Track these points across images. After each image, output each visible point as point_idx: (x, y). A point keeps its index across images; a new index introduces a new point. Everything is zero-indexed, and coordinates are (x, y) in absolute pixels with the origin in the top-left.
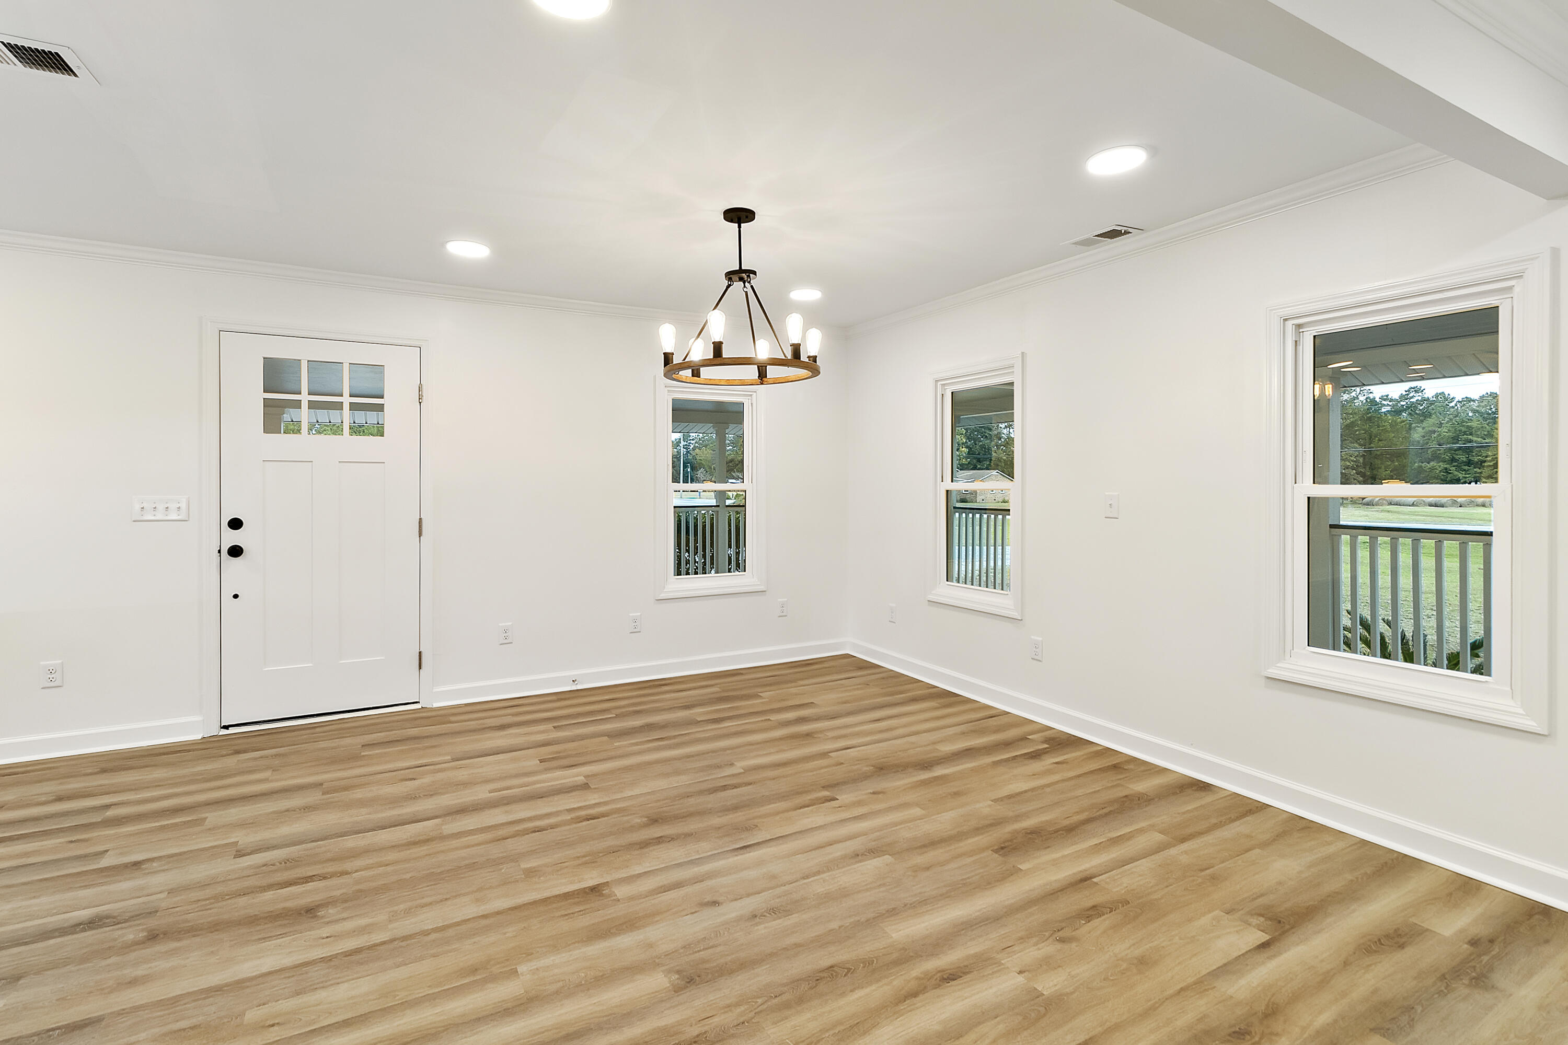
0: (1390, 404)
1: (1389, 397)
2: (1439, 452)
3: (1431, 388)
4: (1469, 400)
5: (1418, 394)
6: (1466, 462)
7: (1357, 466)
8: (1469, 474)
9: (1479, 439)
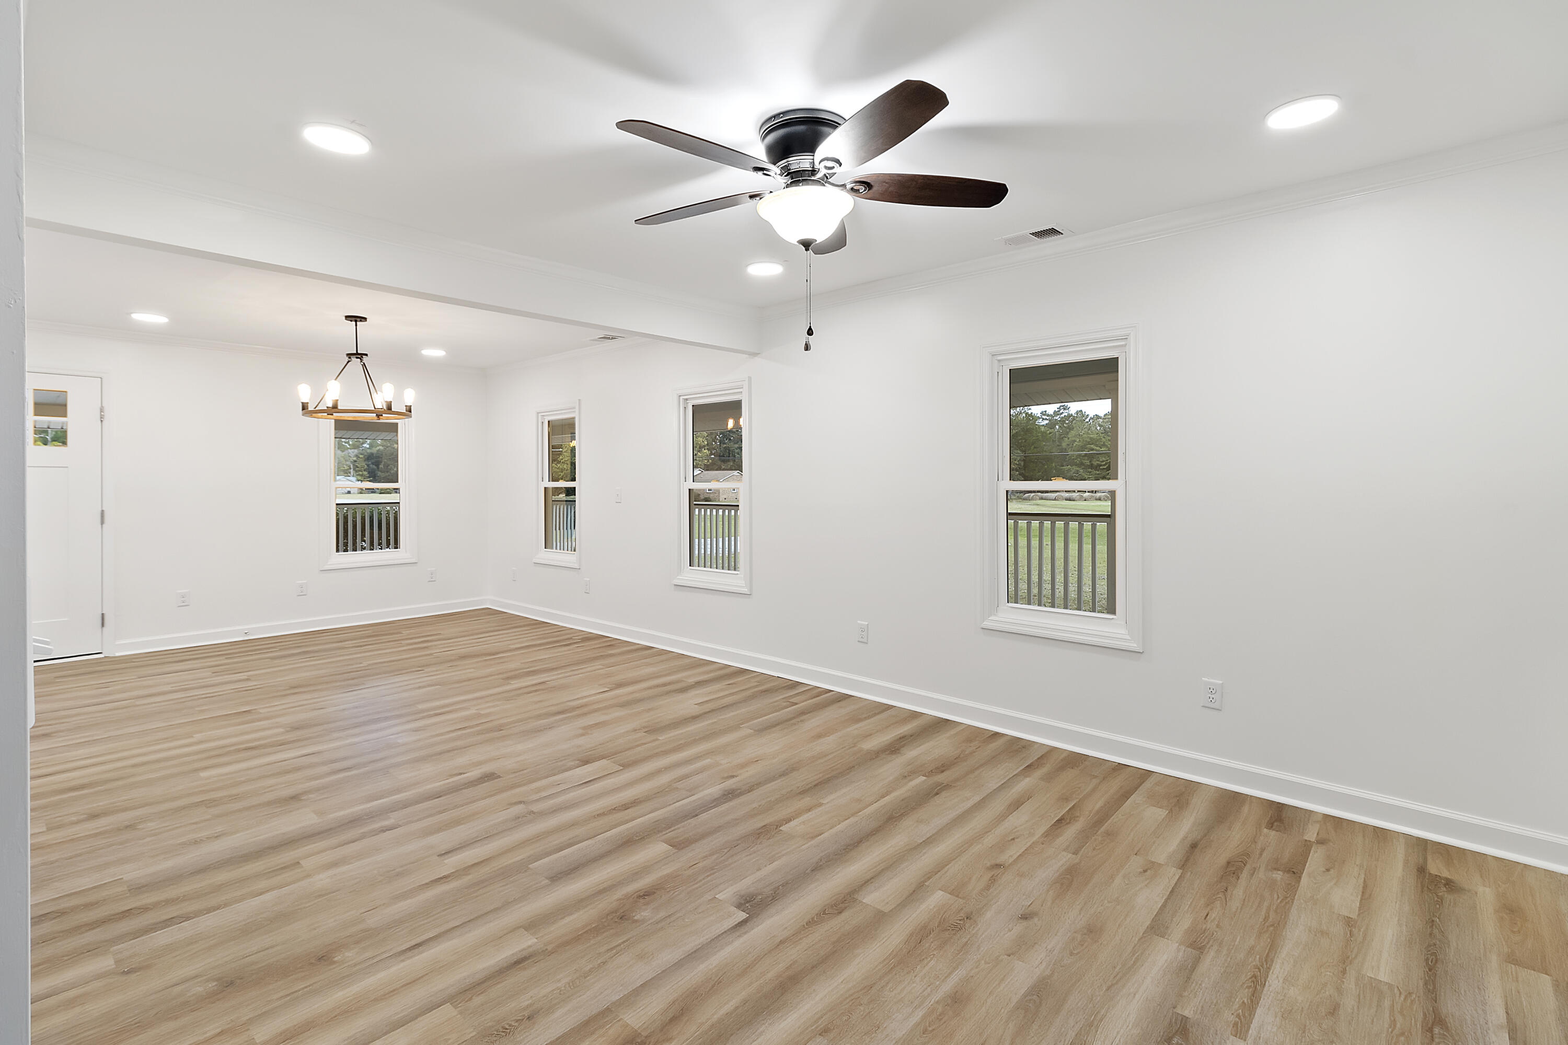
0: (1048, 418)
1: (1047, 413)
2: (1073, 458)
3: (1074, 407)
4: (1098, 417)
5: (1066, 411)
6: (1089, 466)
7: (1019, 468)
8: (1091, 475)
9: (1098, 448)
